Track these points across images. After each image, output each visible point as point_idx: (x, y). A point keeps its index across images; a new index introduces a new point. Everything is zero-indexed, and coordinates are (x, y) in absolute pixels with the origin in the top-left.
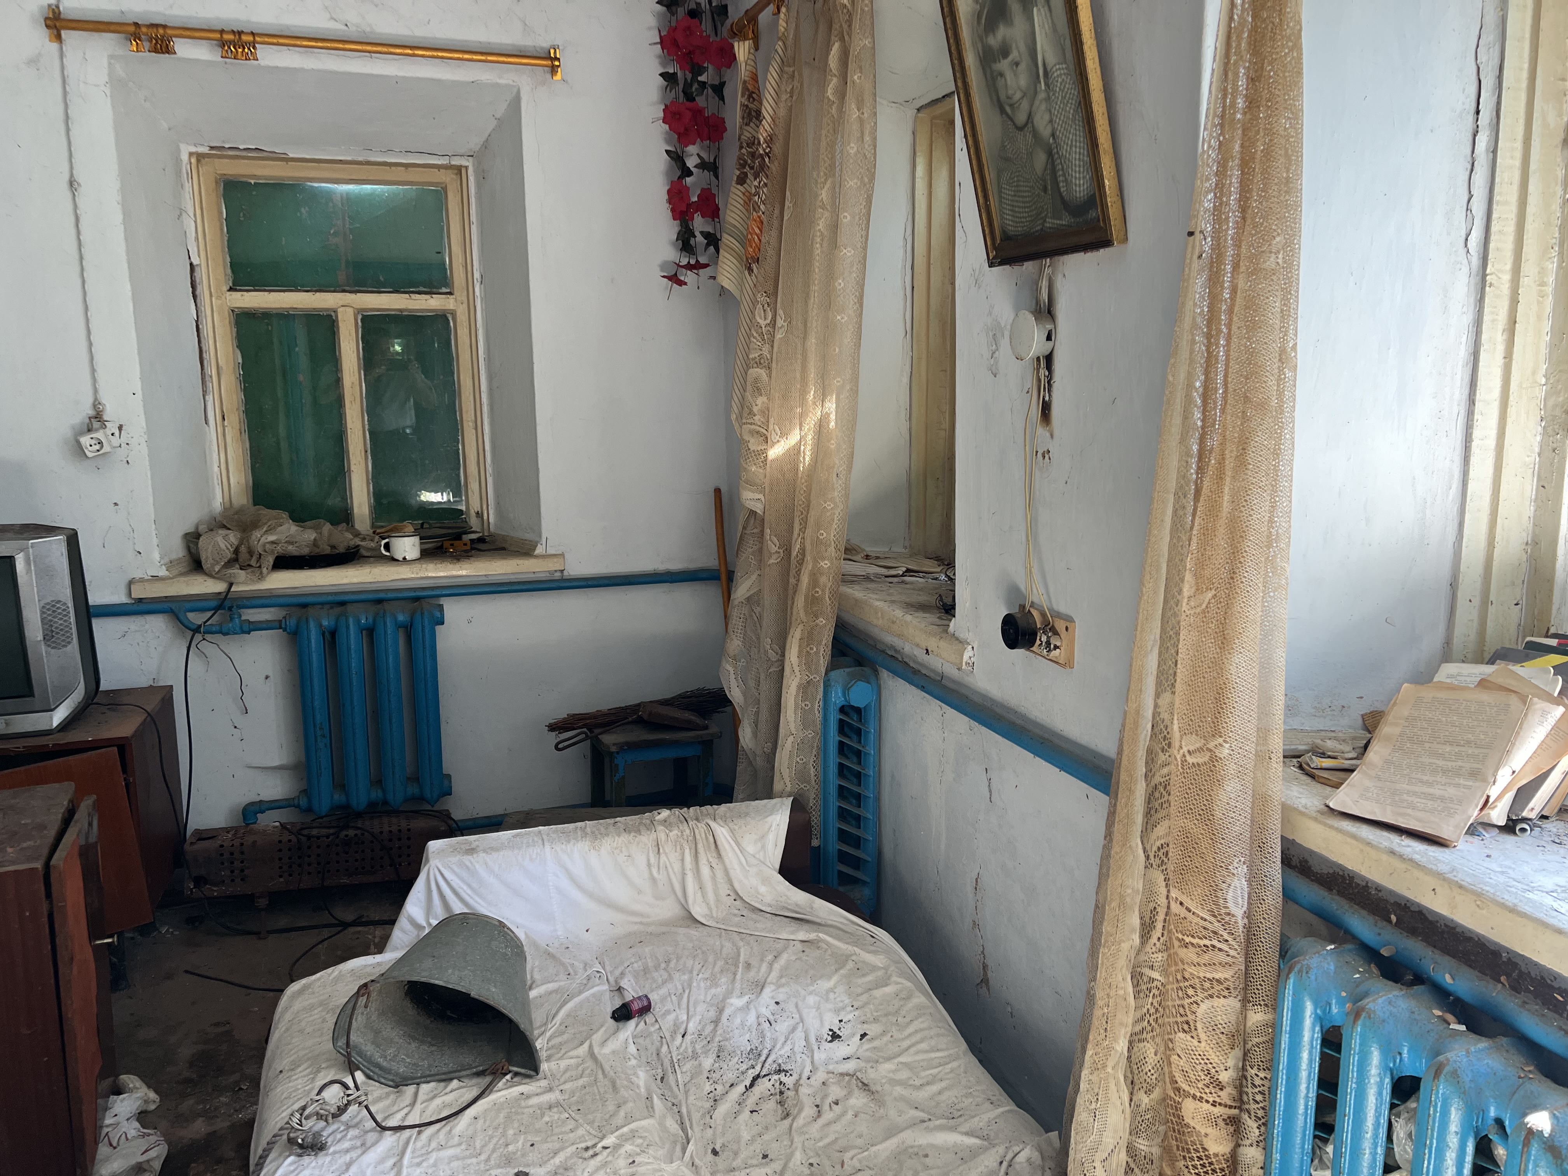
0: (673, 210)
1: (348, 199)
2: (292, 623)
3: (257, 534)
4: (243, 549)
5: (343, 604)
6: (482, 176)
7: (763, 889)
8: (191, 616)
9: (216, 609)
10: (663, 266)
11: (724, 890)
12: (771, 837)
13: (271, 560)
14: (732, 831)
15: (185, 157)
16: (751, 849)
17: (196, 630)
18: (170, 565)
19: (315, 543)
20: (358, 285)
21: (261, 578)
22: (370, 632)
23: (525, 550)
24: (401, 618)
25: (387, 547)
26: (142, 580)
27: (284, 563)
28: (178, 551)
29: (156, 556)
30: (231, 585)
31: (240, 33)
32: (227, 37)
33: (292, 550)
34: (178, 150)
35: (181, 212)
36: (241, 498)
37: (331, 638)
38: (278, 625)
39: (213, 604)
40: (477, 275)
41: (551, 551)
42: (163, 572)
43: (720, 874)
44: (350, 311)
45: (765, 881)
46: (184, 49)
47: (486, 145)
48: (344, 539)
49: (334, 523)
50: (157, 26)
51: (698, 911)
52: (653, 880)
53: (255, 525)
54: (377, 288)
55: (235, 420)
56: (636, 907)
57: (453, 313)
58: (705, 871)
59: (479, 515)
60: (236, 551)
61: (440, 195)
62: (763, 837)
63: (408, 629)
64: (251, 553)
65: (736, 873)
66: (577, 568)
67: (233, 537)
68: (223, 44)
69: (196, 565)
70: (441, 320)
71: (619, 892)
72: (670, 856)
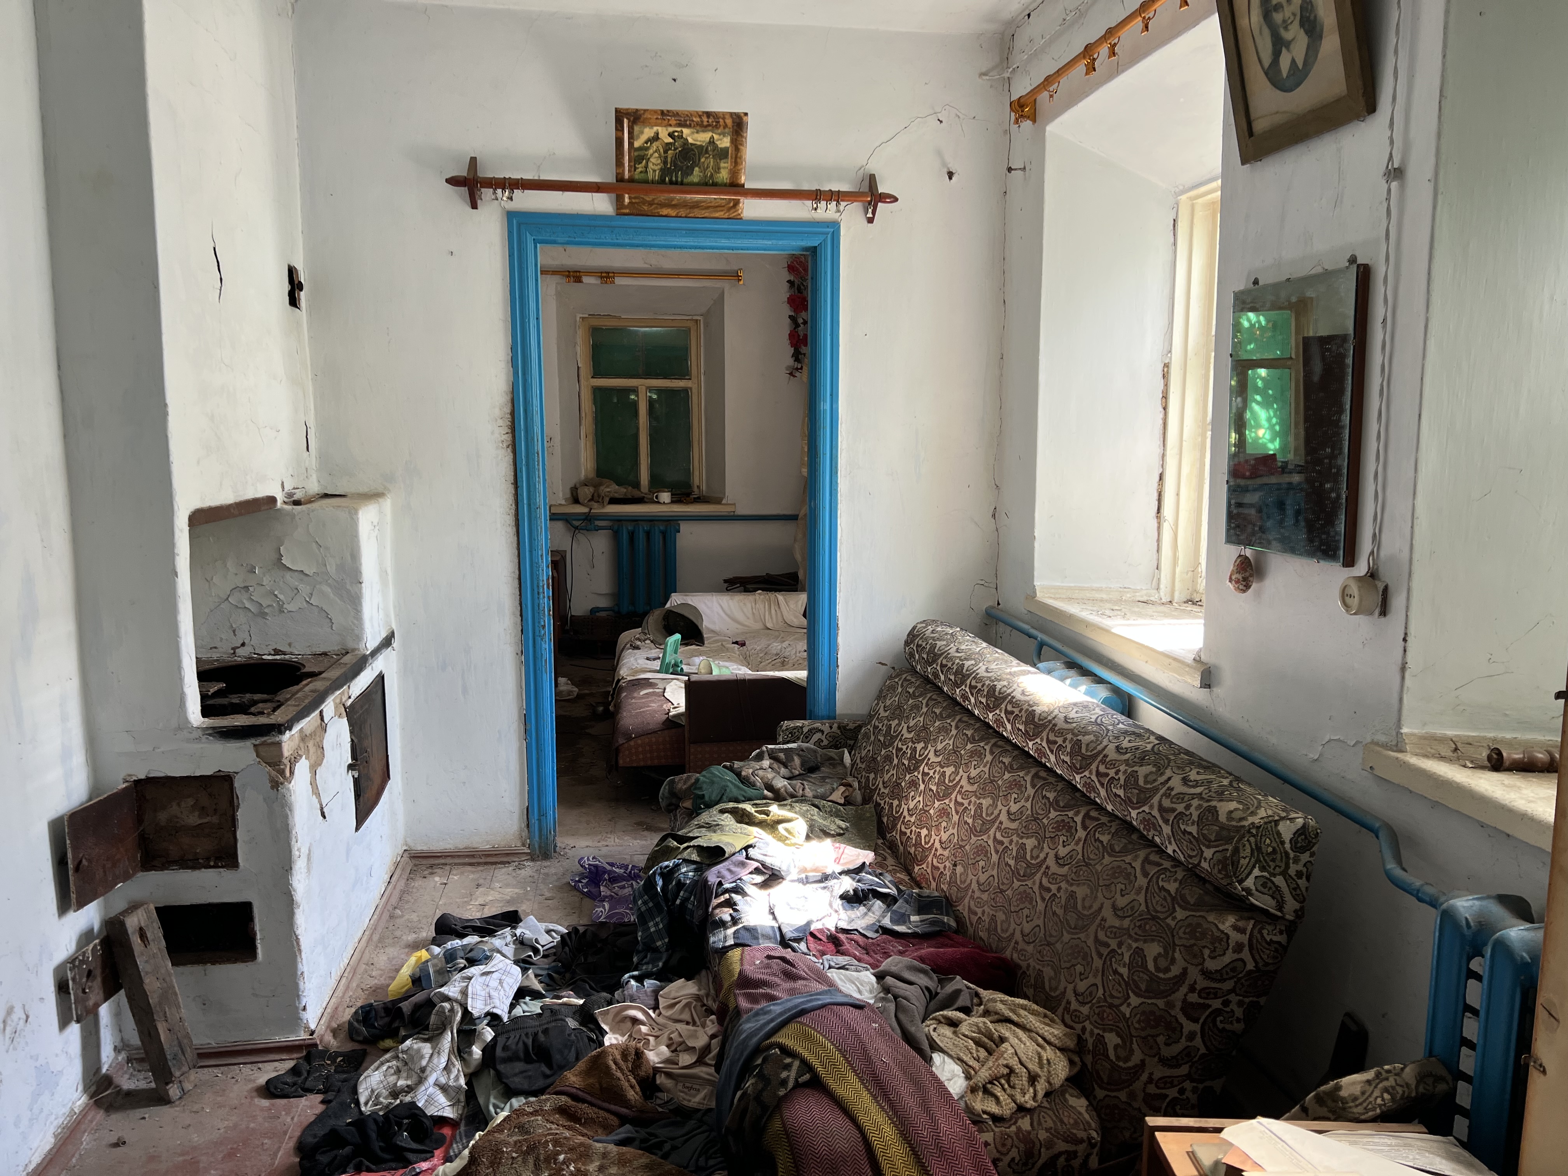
0: (791, 343)
1: (645, 334)
2: (616, 527)
3: (602, 488)
4: (596, 495)
5: (637, 521)
6: (707, 325)
7: (795, 620)
8: (574, 522)
9: (584, 520)
10: (788, 368)
11: (780, 619)
12: (800, 602)
13: (607, 499)
14: (785, 599)
15: (578, 319)
16: (792, 606)
17: (576, 528)
18: (566, 500)
19: (625, 495)
20: (648, 375)
21: (604, 507)
22: (648, 534)
23: (718, 501)
24: (662, 528)
25: (657, 497)
26: (555, 505)
27: (614, 501)
28: (569, 495)
29: (561, 495)
30: (591, 509)
31: (608, 273)
32: (604, 275)
33: (617, 496)
34: (575, 317)
35: (576, 343)
36: (592, 474)
37: (632, 536)
38: (610, 528)
39: (583, 517)
40: (702, 371)
41: (729, 502)
42: (563, 502)
43: (779, 614)
44: (644, 388)
45: (796, 617)
46: (586, 280)
47: (708, 311)
48: (636, 493)
49: (634, 488)
50: (576, 272)
51: (769, 625)
52: (753, 614)
53: (601, 484)
54: (657, 376)
55: (591, 437)
56: (746, 623)
57: (691, 389)
58: (773, 611)
59: (698, 487)
60: (593, 496)
61: (688, 331)
62: (797, 602)
63: (664, 534)
64: (599, 496)
65: (785, 613)
66: (741, 511)
67: (592, 489)
68: (602, 277)
69: (576, 501)
70: (686, 391)
71: (740, 617)
72: (760, 605)
